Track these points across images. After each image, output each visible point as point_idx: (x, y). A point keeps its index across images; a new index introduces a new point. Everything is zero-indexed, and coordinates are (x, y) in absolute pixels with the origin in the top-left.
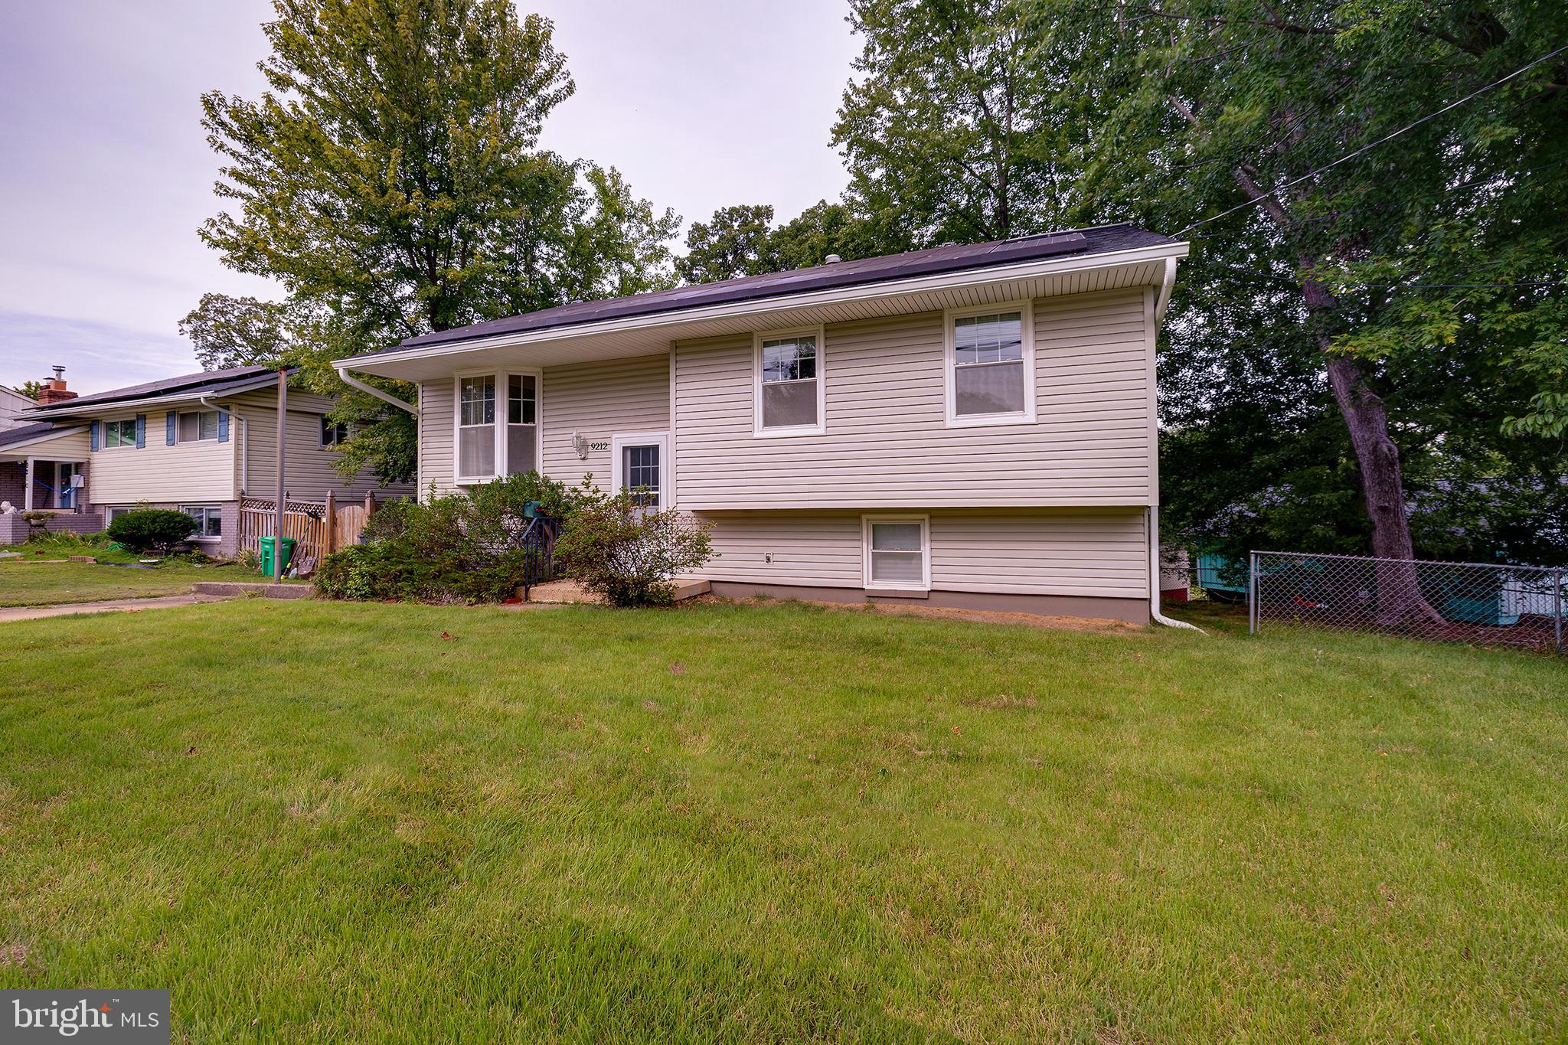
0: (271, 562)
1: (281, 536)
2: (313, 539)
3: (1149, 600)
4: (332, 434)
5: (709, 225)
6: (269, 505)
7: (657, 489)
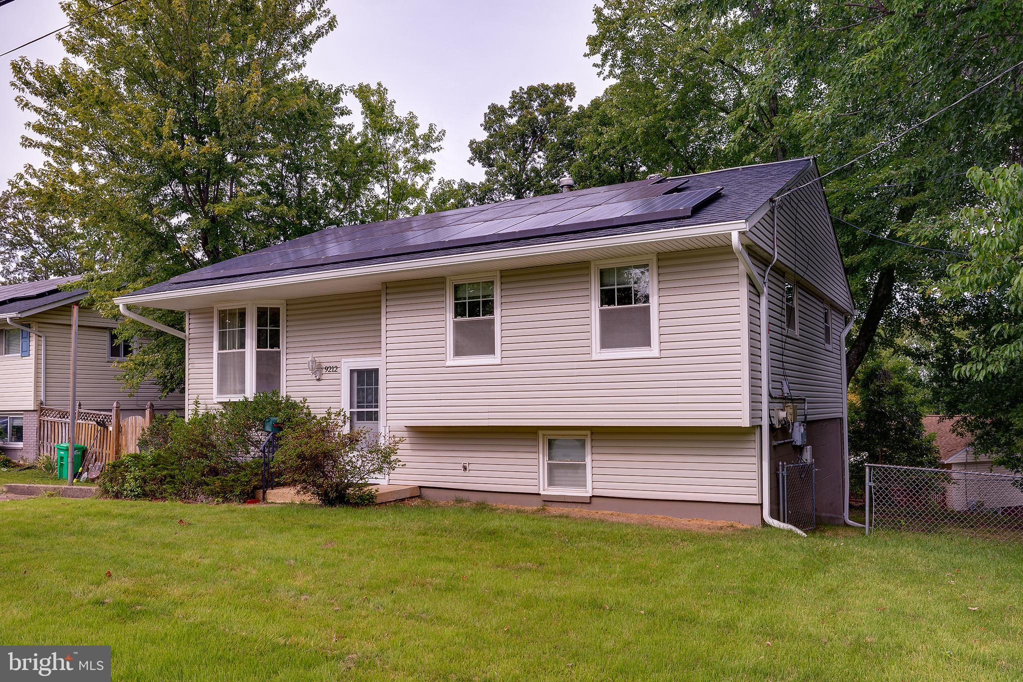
0: (65, 466)
1: (74, 443)
2: (101, 446)
3: (761, 505)
4: (120, 349)
5: (507, 106)
6: (64, 415)
7: (377, 407)
